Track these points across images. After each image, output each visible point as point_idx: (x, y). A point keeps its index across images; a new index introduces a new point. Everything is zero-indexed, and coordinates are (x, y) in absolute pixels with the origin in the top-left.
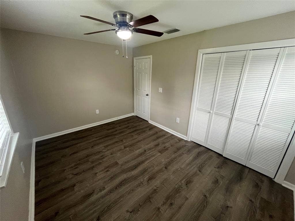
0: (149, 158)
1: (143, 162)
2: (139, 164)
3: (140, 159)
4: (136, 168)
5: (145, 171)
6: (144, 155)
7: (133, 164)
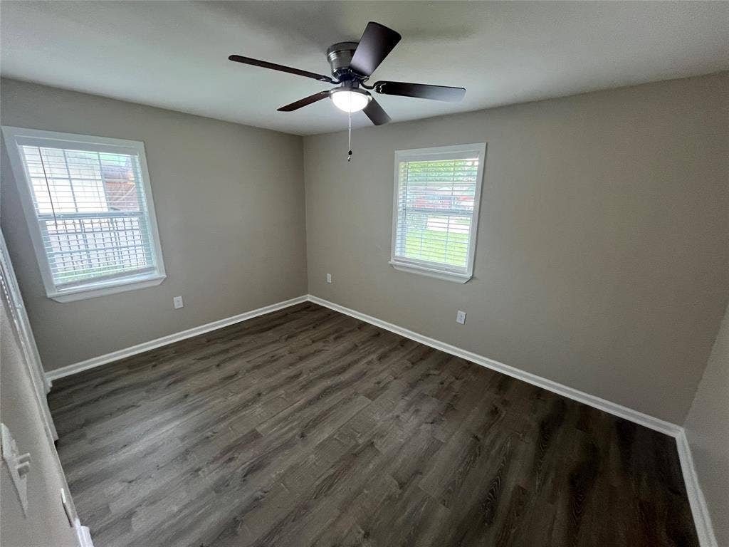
0: (292, 414)
1: (310, 403)
2: (318, 399)
3: (316, 410)
4: (325, 391)
5: (305, 387)
6: (308, 421)
7: (333, 397)
